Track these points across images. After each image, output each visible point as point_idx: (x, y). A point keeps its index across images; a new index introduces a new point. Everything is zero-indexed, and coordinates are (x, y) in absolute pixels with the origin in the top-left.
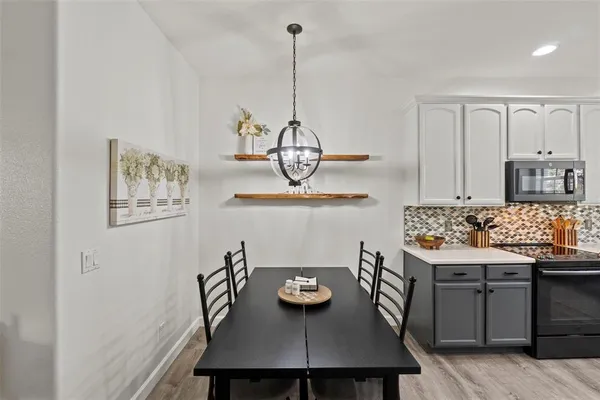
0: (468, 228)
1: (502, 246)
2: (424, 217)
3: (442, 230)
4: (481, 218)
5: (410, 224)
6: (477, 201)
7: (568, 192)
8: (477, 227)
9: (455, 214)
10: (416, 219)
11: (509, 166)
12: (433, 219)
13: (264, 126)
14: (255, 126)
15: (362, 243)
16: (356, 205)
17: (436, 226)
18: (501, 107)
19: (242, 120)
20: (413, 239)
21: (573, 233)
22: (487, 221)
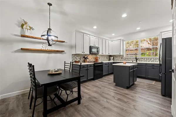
0: (83, 59)
1: (89, 62)
2: (76, 57)
3: (79, 59)
4: (86, 57)
5: (73, 58)
6: (86, 53)
7: (97, 52)
8: (85, 58)
9: (82, 56)
10: (74, 57)
11: (90, 47)
12: (77, 57)
13: (32, 27)
14: (29, 27)
15: (65, 62)
16: (61, 54)
17: (78, 59)
18: (89, 36)
19: (24, 23)
20: (74, 62)
21: (98, 59)
22: (87, 57)
